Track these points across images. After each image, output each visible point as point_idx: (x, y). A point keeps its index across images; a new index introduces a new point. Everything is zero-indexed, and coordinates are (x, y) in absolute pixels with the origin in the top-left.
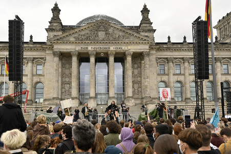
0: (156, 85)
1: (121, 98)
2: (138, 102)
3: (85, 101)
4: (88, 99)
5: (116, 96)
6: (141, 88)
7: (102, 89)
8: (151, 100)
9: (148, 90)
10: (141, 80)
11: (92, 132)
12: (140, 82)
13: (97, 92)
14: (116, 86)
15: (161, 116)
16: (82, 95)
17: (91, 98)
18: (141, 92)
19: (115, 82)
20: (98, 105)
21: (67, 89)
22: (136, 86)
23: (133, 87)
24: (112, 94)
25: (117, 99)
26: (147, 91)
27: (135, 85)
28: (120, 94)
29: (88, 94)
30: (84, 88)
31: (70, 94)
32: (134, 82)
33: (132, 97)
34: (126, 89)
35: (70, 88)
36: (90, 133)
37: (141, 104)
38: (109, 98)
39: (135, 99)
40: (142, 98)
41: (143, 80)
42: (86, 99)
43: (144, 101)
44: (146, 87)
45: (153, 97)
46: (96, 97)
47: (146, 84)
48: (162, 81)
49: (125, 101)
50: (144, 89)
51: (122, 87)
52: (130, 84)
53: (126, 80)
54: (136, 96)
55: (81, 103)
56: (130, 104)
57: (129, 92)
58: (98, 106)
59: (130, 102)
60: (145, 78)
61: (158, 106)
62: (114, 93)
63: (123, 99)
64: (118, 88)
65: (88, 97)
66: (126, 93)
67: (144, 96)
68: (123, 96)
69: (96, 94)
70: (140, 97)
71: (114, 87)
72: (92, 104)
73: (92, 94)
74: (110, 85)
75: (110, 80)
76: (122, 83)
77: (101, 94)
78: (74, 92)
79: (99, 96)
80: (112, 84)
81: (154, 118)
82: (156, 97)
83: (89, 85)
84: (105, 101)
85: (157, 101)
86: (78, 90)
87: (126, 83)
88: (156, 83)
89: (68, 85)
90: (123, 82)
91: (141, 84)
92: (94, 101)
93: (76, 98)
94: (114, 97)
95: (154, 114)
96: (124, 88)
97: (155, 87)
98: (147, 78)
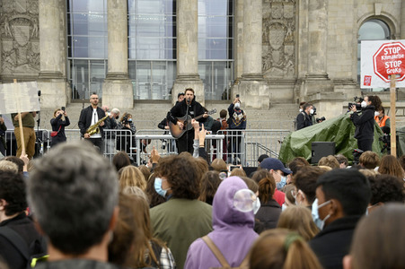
0: (350, 32)
1: (221, 78)
2: (283, 93)
3: (92, 87)
4: (101, 81)
5: (202, 73)
6: (293, 42)
7: (152, 47)
8: (331, 86)
9: (320, 50)
10: (296, 12)
11: (91, 188)
12: (291, 23)
13: (133, 57)
14: (203, 36)
15: (365, 144)
16: (79, 67)
17: (112, 77)
18: (293, 57)
19: (202, 20)
20: (136, 102)
21: (21, 40)
22: (276, 36)
23: (265, 41)
24: (187, 64)
25: (206, 81)
26: (314, 54)
27: (273, 33)
28: (219, 66)
29: (103, 63)
30: (85, 41)
31: (34, 61)
32: (267, 23)
33: (260, 77)
34: (238, 47)
35: (35, 37)
36: (80, 192)
37: (292, 101)
38: (178, 78)
39: (270, 82)
40: (297, 81)
41: (303, 16)
42: (95, 80)
43: (305, 91)
44: (314, 38)
45: (339, 76)
46: (129, 75)
47: (314, 27)
48: (374, 18)
49: (235, 92)
50: (305, 47)
51: (225, 38)
52: (256, 29)
53: (240, 12)
54: (275, 73)
55: (75, 96)
56: (252, 100)
57: (251, 58)
58: (139, 108)
59: (253, 93)
60: (309, 8)
61: (354, 109)
62: (194, 61)
63: (227, 84)
64: (210, 44)
65: (100, 73)
66: (240, 62)
67: (302, 73)
68: (226, 72)
69: (132, 65)
70: (290, 77)
71: (195, 38)
72: (115, 100)
73: (118, 64)
74: (181, 30)
75: (181, 14)
76: (225, 24)
77: (147, 64)
78: (50, 55)
79: (141, 73)
80: (188, 27)
81: (337, 151)
82: (349, 75)
83: (105, 29)
84: (162, 88)
85: (349, 93)
86: (64, 48)
87: (240, 25)
88: (350, 23)
89: (26, 28)
90: (230, 19)
91: (294, 29)
92: (124, 89)
93: (58, 75)
94: (194, 77)
95: (338, 137)
96: (230, 41)
97: (345, 41)
98: (319, 8)
